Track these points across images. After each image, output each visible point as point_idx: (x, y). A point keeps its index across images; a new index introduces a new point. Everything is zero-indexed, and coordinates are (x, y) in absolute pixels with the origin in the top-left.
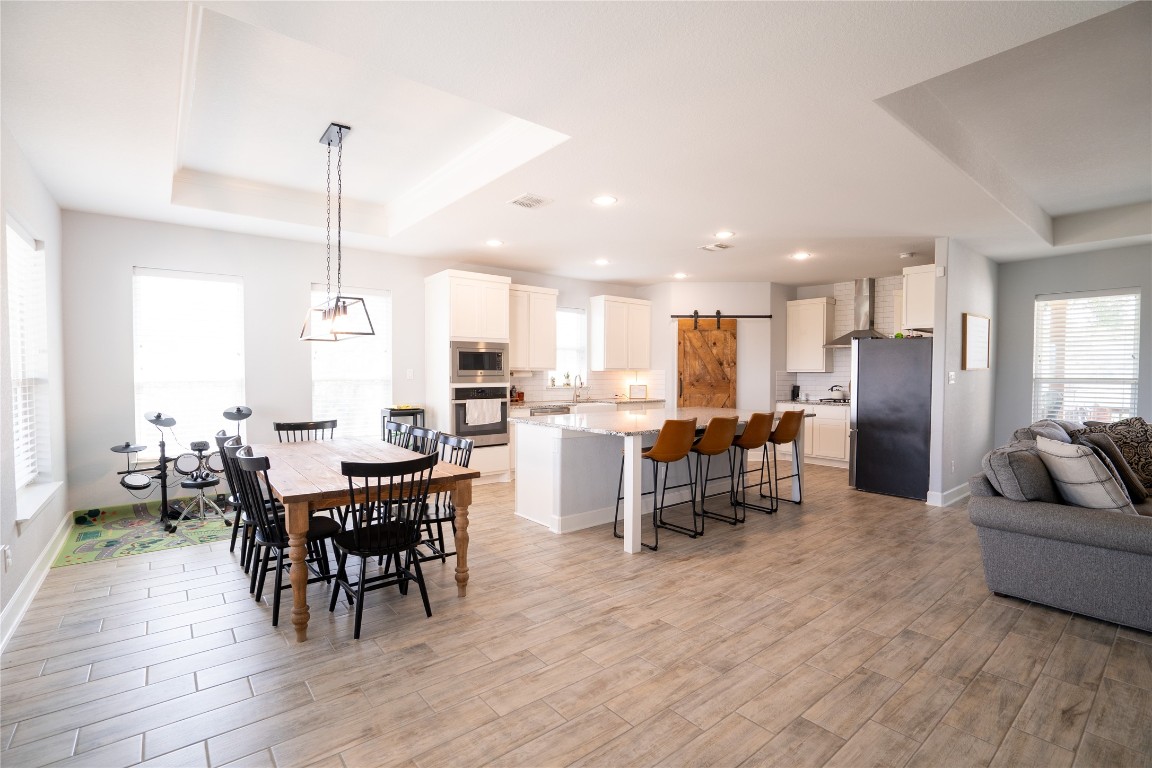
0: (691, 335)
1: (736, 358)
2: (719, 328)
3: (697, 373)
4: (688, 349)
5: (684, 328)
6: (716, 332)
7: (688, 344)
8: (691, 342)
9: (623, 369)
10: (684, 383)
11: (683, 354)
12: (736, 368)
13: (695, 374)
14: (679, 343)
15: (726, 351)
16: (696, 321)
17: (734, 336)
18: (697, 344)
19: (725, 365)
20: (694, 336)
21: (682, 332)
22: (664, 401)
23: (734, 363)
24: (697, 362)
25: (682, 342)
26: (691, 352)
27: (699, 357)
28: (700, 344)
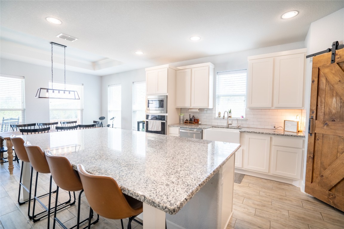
0: (327, 70)
3: (334, 111)
4: (323, 85)
5: (318, 66)
7: (323, 80)
8: (326, 79)
10: (316, 122)
13: (330, 112)
14: (313, 82)
16: (334, 54)
18: (335, 79)
20: (331, 72)
24: (334, 100)
25: (316, 80)
26: (328, 88)
27: (337, 93)
28: (337, 79)
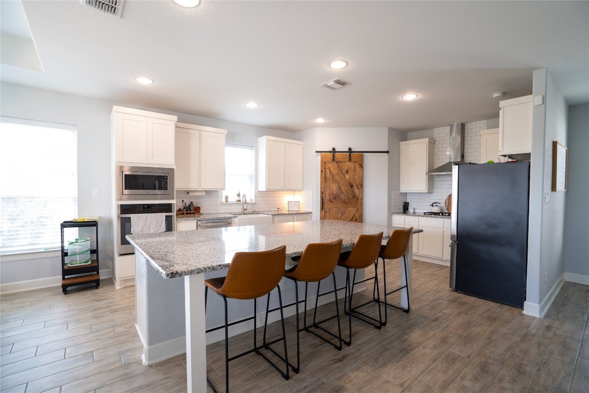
0: (330, 165)
1: (362, 182)
2: (350, 160)
3: (335, 193)
4: (328, 175)
5: (325, 160)
6: (348, 163)
7: (328, 171)
8: (330, 171)
9: (282, 190)
10: (325, 201)
11: (324, 179)
12: (363, 189)
13: (333, 193)
14: (322, 171)
15: (355, 177)
16: (334, 155)
17: (362, 166)
18: (335, 172)
19: (355, 187)
20: (332, 166)
21: (324, 163)
22: (311, 213)
23: (361, 186)
24: (334, 185)
25: (324, 170)
26: (330, 177)
27: (336, 181)
28: (336, 172)
